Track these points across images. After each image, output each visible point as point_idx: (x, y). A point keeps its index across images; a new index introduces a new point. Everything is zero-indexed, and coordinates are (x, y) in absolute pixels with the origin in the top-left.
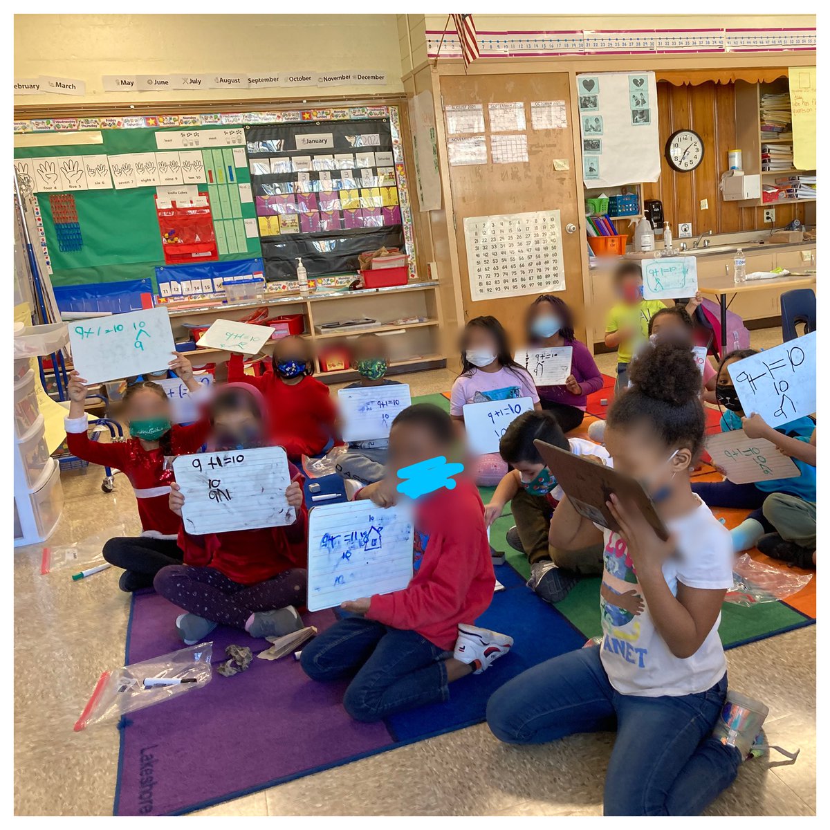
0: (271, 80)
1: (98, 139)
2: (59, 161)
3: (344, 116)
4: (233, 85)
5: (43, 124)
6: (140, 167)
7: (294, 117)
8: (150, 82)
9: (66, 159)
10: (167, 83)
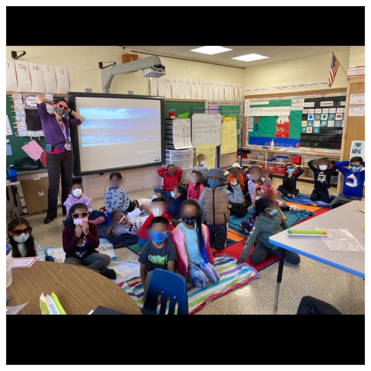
0: (315, 84)
1: (267, 103)
2: (259, 108)
3: (336, 95)
4: (302, 87)
5: (258, 99)
6: (275, 111)
7: (319, 96)
8: (282, 88)
9: (260, 108)
10: (287, 87)
